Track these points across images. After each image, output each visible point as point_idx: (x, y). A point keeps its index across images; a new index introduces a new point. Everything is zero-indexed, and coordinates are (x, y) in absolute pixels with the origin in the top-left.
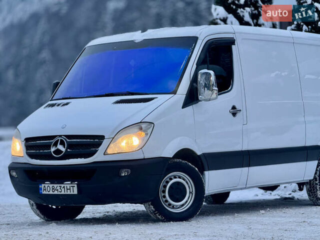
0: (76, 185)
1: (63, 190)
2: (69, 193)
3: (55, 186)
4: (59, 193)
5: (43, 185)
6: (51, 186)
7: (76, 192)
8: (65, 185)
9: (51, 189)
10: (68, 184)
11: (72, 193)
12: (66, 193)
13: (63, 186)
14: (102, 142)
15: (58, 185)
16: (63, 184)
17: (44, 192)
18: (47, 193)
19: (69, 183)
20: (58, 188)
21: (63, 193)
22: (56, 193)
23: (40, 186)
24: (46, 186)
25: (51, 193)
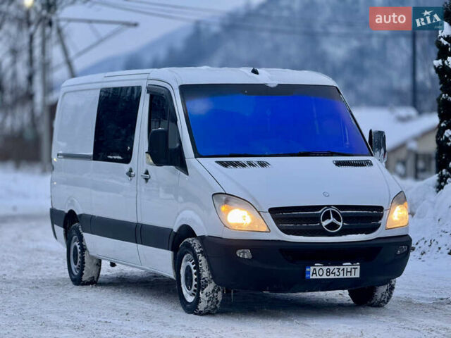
0: (359, 267)
1: (342, 273)
2: (349, 276)
3: (332, 268)
4: (336, 277)
5: (312, 268)
6: (325, 268)
7: (358, 275)
8: (345, 267)
9: (325, 272)
10: (347, 266)
11: (353, 276)
12: (345, 277)
13: (341, 268)
14: (383, 214)
15: (336, 267)
16: (342, 265)
17: (314, 277)
18: (318, 277)
19: (350, 264)
20: (336, 271)
21: (341, 276)
22: (332, 276)
23: (308, 270)
24: (317, 268)
25: (325, 277)
